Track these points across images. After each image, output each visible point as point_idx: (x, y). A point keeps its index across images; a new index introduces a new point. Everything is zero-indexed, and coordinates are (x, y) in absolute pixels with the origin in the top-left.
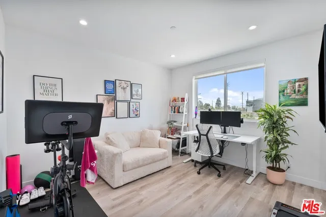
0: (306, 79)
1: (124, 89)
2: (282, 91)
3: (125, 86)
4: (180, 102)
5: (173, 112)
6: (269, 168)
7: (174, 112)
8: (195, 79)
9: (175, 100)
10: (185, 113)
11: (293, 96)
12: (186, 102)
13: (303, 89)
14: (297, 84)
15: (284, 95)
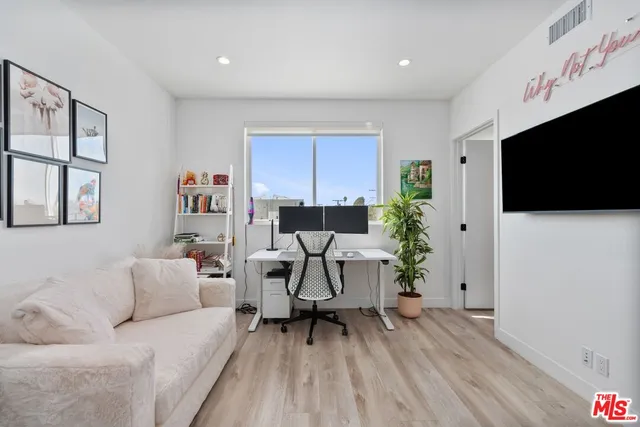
0: (430, 162)
1: (44, 110)
2: (404, 177)
3: (50, 102)
4: (211, 185)
5: (189, 209)
6: (400, 294)
7: (195, 210)
8: (249, 135)
9: (191, 179)
10: (230, 213)
11: (417, 184)
12: (230, 186)
13: (426, 176)
14: (421, 167)
15: (406, 182)
